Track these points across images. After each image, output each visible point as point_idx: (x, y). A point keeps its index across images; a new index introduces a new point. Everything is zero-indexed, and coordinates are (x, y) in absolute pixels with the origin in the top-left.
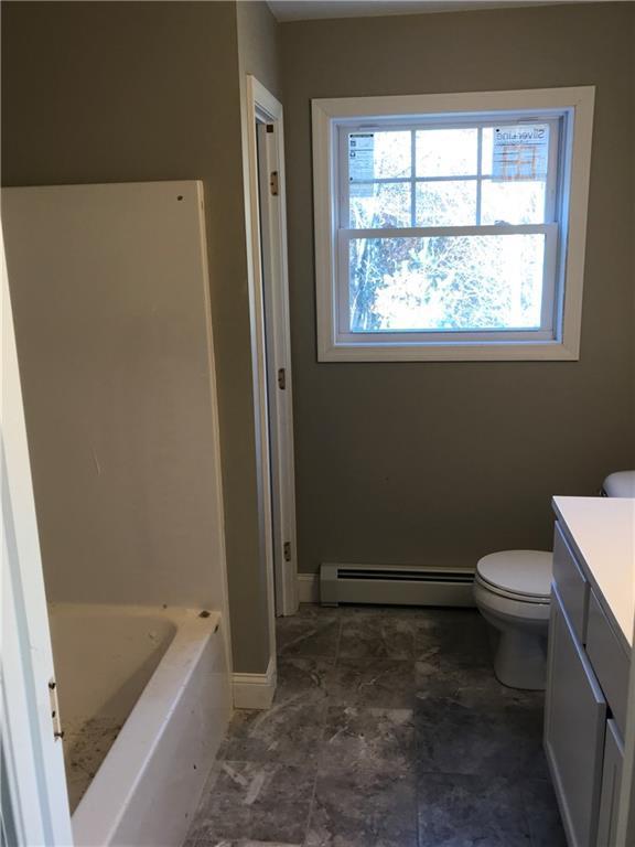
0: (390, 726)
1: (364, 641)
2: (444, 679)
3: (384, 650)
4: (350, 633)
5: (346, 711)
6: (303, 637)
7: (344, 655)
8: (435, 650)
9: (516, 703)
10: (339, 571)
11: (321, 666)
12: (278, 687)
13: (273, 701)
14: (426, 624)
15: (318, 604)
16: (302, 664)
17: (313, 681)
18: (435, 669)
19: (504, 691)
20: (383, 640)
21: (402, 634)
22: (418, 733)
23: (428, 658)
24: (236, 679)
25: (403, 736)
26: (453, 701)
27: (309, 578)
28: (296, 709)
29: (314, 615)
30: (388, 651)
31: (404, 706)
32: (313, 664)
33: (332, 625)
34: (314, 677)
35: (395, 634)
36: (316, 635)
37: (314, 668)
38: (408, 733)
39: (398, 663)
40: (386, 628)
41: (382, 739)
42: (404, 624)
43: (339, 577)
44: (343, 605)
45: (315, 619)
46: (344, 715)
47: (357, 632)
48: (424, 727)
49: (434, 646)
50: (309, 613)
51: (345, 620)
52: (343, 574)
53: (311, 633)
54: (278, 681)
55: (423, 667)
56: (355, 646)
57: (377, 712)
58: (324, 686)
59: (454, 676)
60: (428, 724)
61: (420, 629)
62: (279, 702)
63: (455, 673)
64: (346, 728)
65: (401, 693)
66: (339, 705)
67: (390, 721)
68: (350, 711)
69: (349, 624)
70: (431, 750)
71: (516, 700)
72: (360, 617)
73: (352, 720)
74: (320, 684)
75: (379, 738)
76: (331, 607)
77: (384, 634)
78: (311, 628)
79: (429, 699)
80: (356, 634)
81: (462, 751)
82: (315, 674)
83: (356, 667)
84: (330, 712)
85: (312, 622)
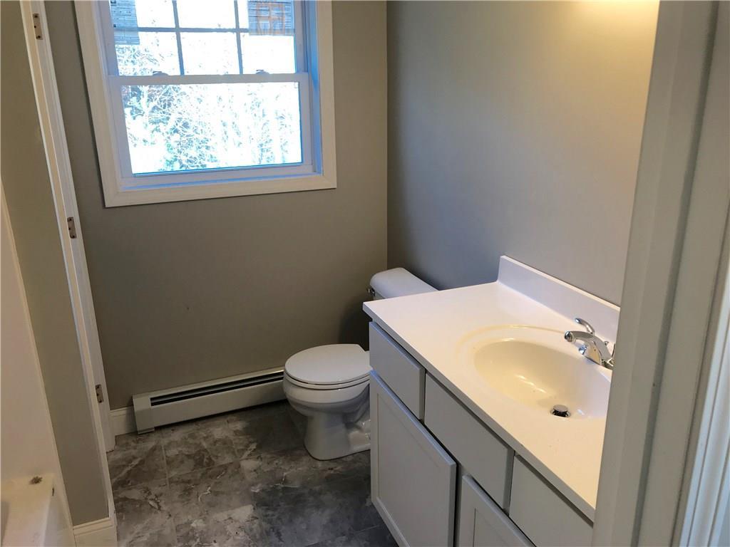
0: (237, 525)
1: (189, 456)
2: (268, 470)
3: (210, 459)
4: (173, 452)
5: (193, 525)
6: (129, 468)
7: (174, 473)
8: (253, 446)
9: (332, 472)
10: (152, 399)
11: (155, 490)
12: (119, 524)
13: (118, 539)
14: (240, 426)
15: (135, 433)
16: (135, 494)
17: (152, 507)
18: (258, 463)
19: (319, 464)
20: (205, 450)
21: (220, 440)
22: (263, 524)
23: (250, 455)
24: (76, 532)
25: (251, 530)
26: (282, 486)
27: (122, 412)
28: (145, 539)
29: (133, 444)
30: (213, 459)
31: (243, 503)
32: (148, 491)
33: (154, 449)
34: (151, 503)
35: (215, 442)
36: (142, 462)
37: (150, 494)
38: (255, 525)
39: (225, 467)
40: (205, 438)
41: (235, 540)
42: (220, 431)
43: (153, 404)
44: (159, 428)
45: (135, 448)
46: (193, 529)
47: (180, 449)
48: (266, 516)
49: (251, 443)
50: (127, 444)
51: (165, 441)
52: (155, 401)
53: (135, 462)
54: (117, 518)
55: (248, 464)
56: (182, 462)
57: (221, 516)
58: (164, 508)
59: (277, 464)
60: (270, 513)
61: (235, 432)
62: (124, 538)
63: (276, 462)
64: (198, 540)
65: (238, 493)
66: (186, 521)
67: (236, 521)
68: (197, 524)
69: (170, 444)
70: (279, 534)
71: (332, 469)
72: (177, 435)
73: (202, 532)
74: (160, 508)
75: (231, 539)
76: (148, 433)
77: (205, 445)
78: (135, 458)
79: (263, 490)
80: (180, 452)
81: (304, 527)
82: (152, 500)
83: (189, 482)
84: (177, 531)
85: (134, 452)
